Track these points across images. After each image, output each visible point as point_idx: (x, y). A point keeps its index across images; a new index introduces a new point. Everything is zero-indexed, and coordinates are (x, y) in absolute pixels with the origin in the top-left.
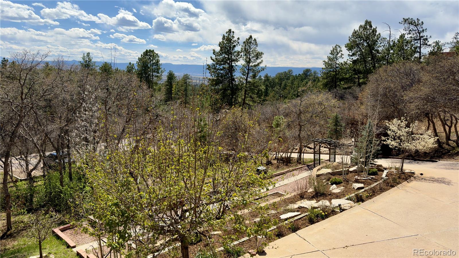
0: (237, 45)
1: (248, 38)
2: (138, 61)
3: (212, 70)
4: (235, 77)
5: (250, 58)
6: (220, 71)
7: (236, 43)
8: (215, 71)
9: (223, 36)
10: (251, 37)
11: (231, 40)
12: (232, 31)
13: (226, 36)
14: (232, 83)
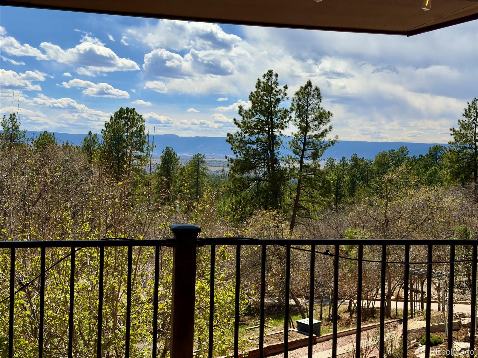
0: (283, 98)
1: (304, 86)
2: (105, 129)
3: (237, 144)
4: (279, 157)
5: (307, 121)
6: (250, 146)
7: (282, 94)
8: (242, 145)
9: (257, 81)
10: (309, 84)
11: (273, 89)
12: (274, 72)
13: (263, 82)
14: (273, 168)
